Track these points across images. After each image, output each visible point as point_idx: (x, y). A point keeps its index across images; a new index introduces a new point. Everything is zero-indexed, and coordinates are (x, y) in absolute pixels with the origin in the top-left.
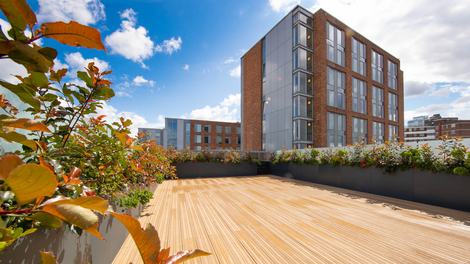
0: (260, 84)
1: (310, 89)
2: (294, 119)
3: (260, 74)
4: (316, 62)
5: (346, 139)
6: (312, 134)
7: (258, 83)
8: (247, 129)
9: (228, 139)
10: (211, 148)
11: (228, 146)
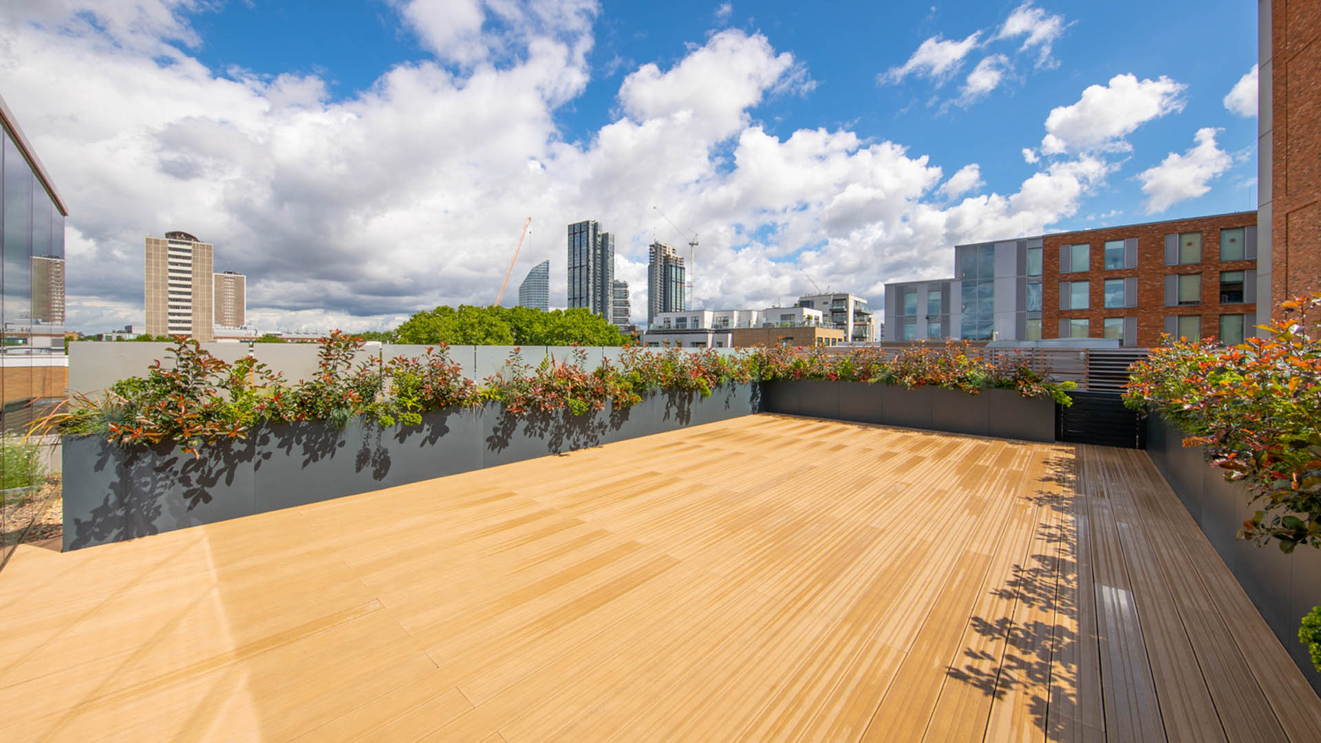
9: (1241, 284)
10: (1139, 322)
11: (1239, 311)
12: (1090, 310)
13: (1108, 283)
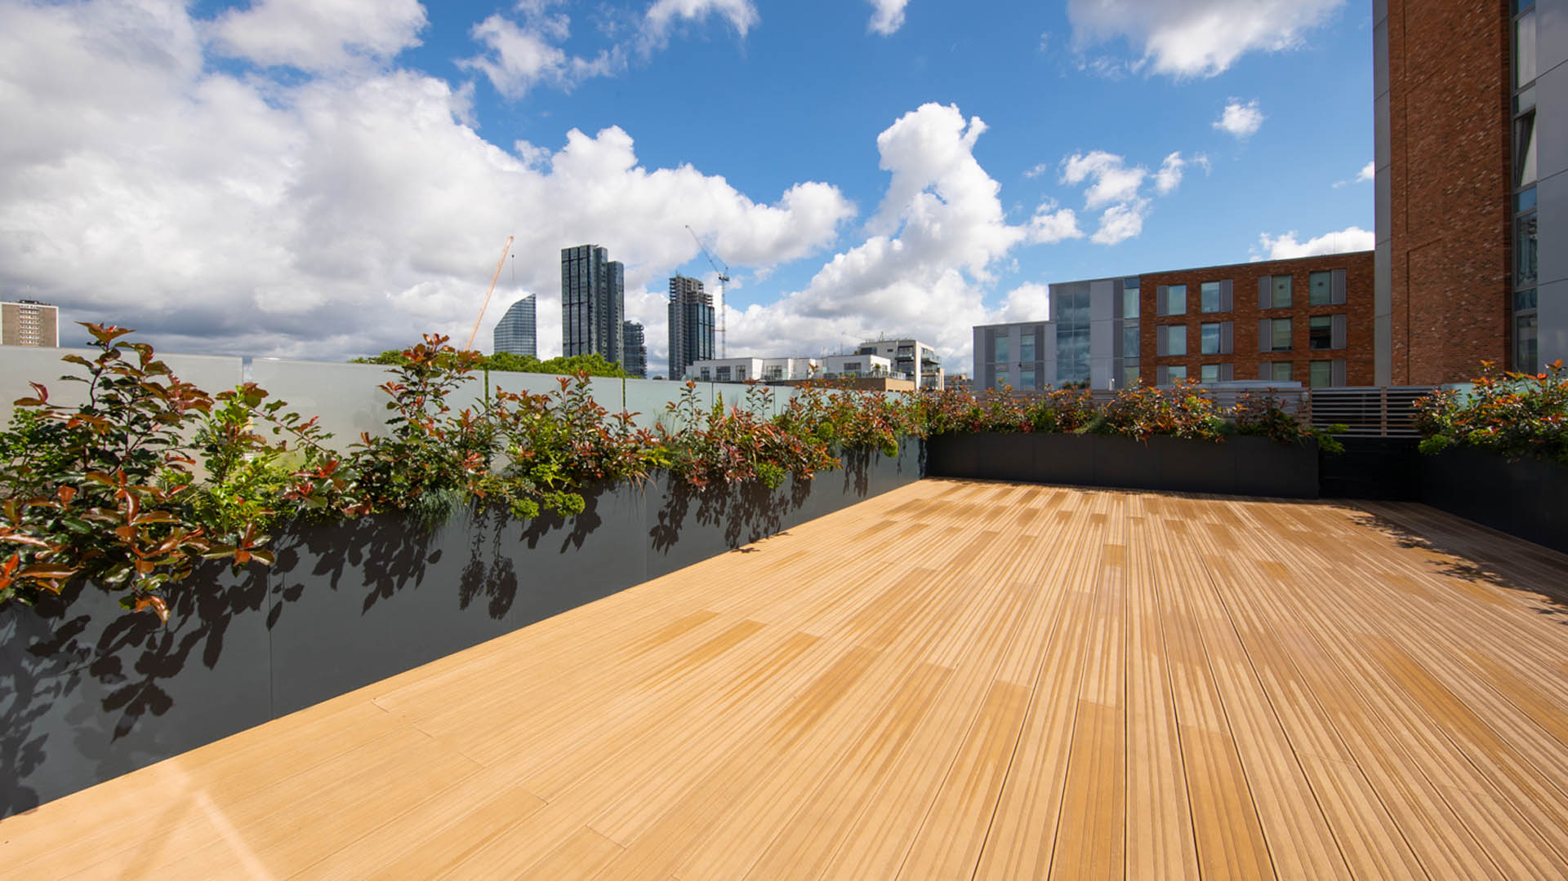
8: (1413, 274)
9: (1329, 328)
10: (1235, 369)
11: (1327, 357)
12: (1186, 356)
13: (1205, 327)
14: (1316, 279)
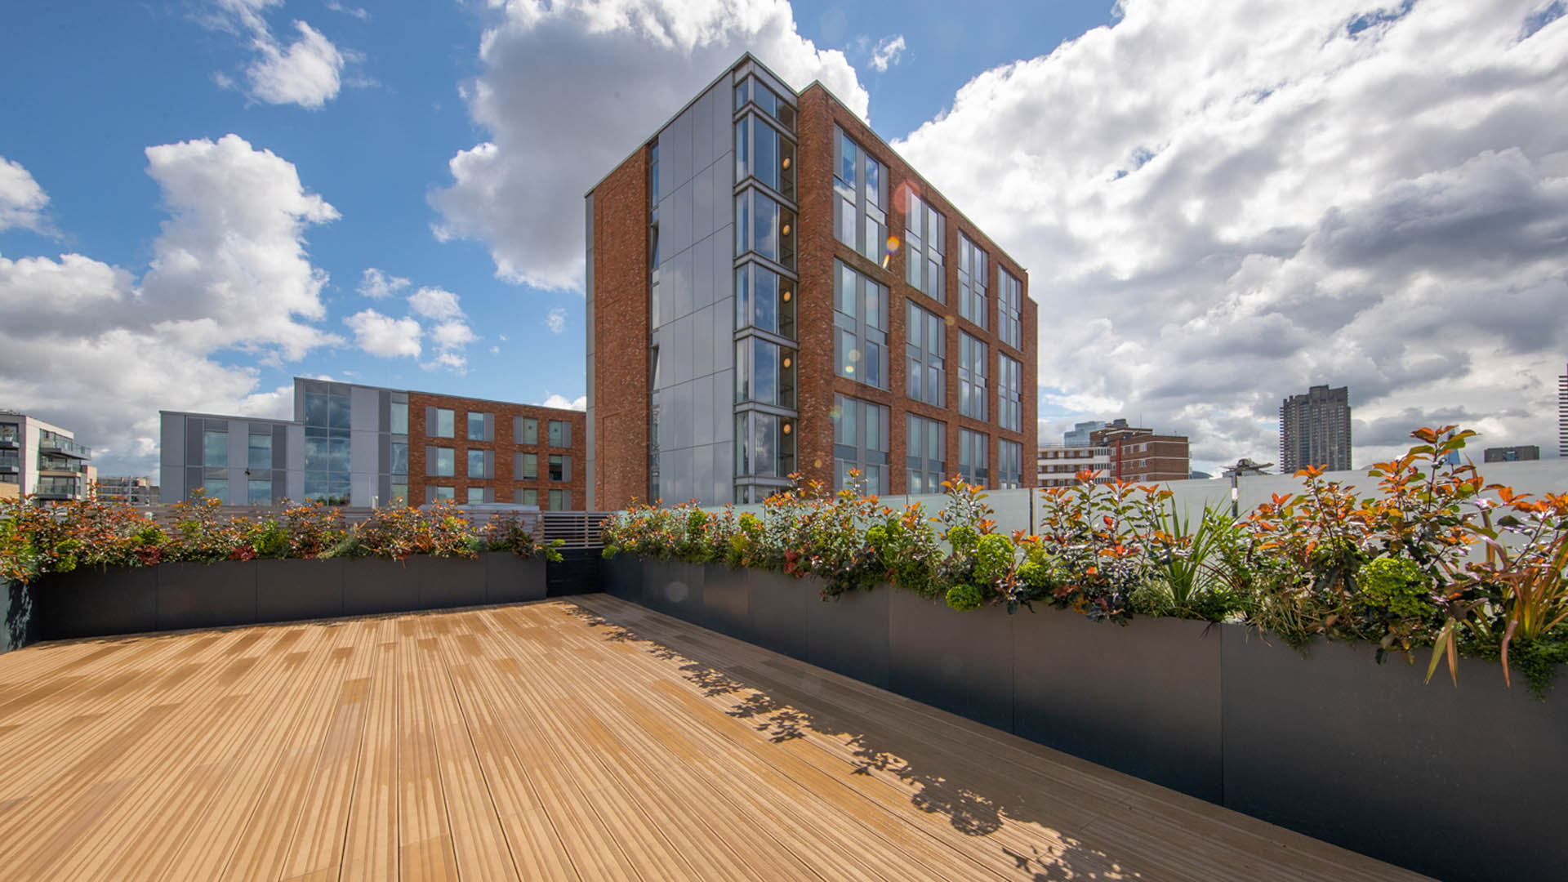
0: (644, 288)
1: (788, 320)
2: (739, 408)
3: (643, 257)
4: (804, 242)
5: (890, 474)
6: (792, 456)
7: (636, 284)
8: (606, 434)
9: (560, 466)
10: (496, 493)
11: (560, 488)
12: (455, 478)
13: (470, 452)
14: (553, 425)
